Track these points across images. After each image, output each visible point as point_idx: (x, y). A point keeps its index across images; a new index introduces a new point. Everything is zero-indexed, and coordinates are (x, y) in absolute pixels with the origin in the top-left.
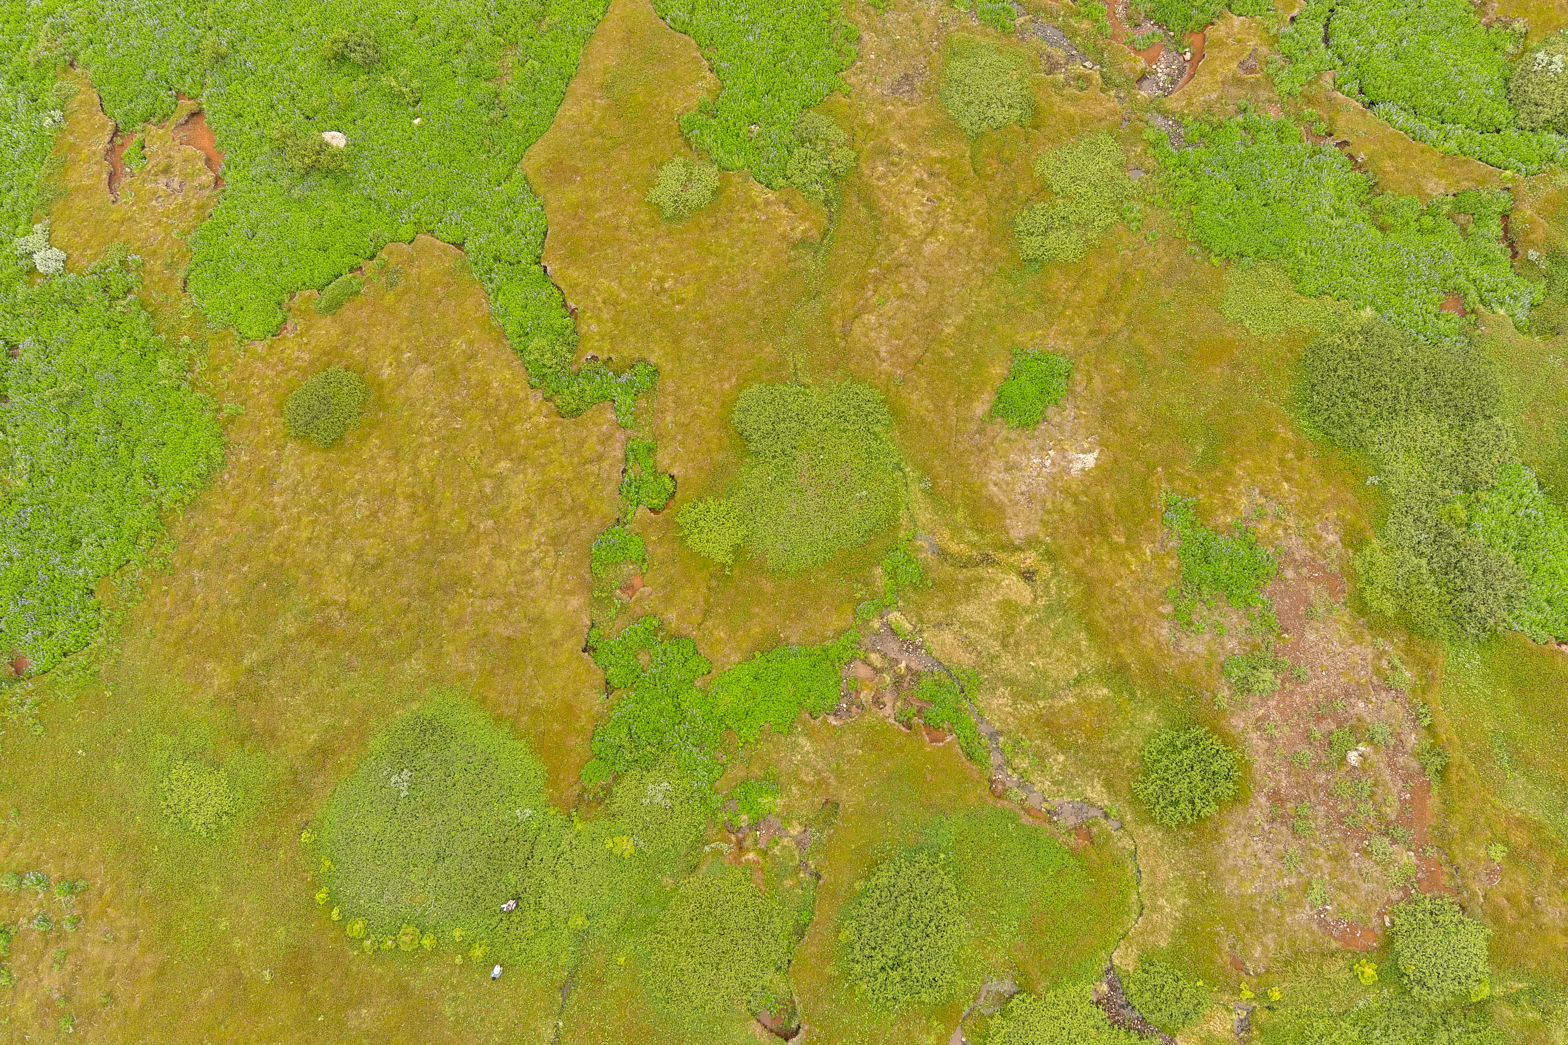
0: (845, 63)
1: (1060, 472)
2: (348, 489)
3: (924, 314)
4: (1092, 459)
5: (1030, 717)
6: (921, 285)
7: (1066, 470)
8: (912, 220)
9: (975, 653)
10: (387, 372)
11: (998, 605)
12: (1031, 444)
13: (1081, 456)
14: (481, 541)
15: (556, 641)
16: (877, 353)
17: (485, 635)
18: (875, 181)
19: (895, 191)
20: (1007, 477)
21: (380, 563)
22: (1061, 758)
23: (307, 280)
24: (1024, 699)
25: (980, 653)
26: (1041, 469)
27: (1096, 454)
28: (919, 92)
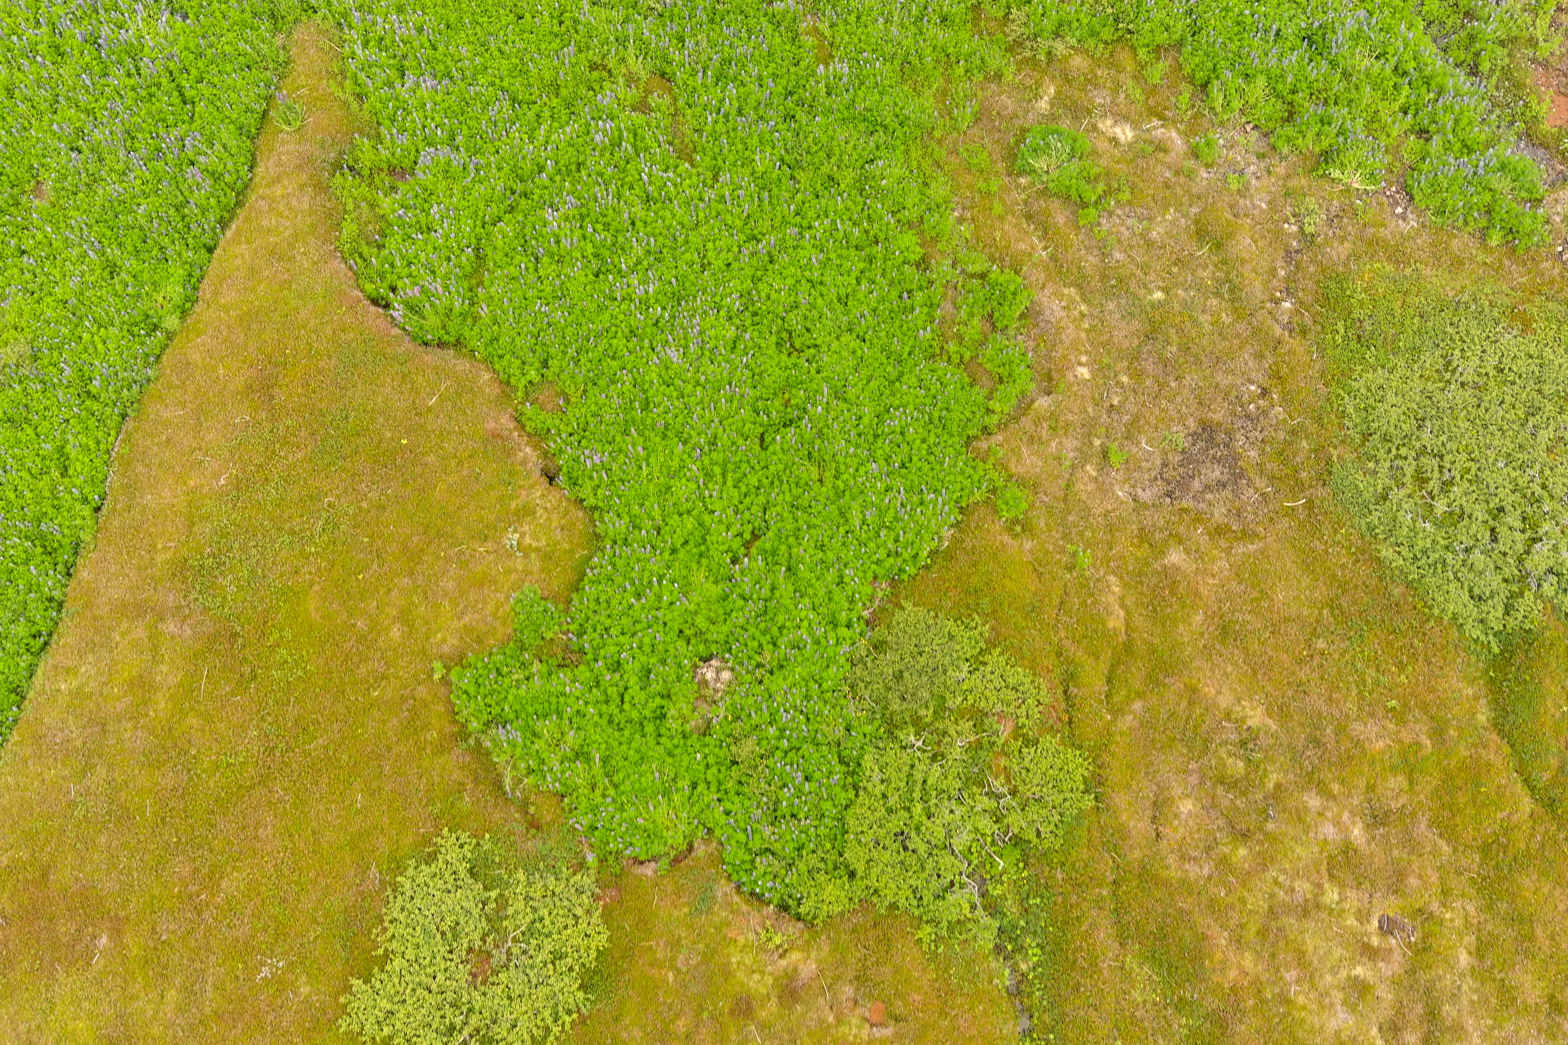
0: (994, 405)
8: (1343, 1023)
19: (1256, 902)
28: (1260, 482)
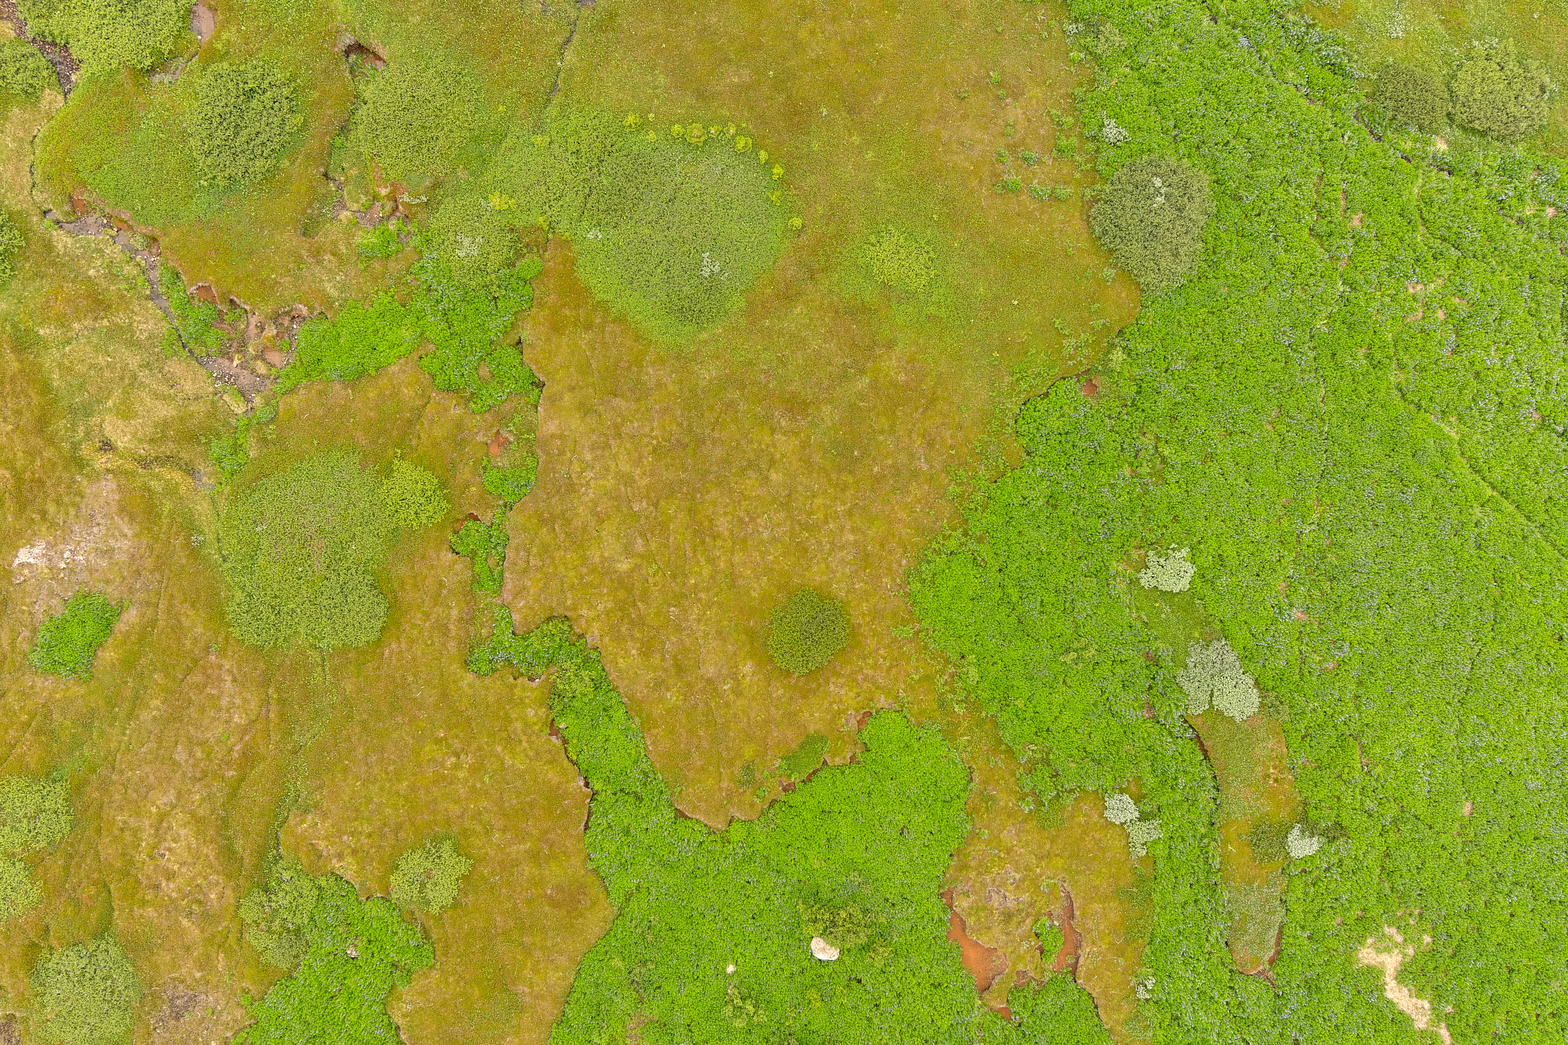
0: (245, 1036)
1: (56, 544)
2: (779, 546)
3: (181, 721)
4: (21, 557)
5: (117, 311)
6: (180, 754)
7: (50, 546)
8: (183, 832)
9: (165, 372)
10: (747, 668)
11: (136, 416)
12: (84, 576)
13: (32, 561)
14: (645, 491)
15: (569, 391)
16: (234, 680)
17: (638, 400)
18: (221, 881)
19: (199, 867)
20: (112, 542)
21: (743, 471)
22: (92, 272)
23: (839, 776)
24: (122, 327)
25: (160, 371)
26: (75, 548)
27: (17, 561)
28: (165, 997)
